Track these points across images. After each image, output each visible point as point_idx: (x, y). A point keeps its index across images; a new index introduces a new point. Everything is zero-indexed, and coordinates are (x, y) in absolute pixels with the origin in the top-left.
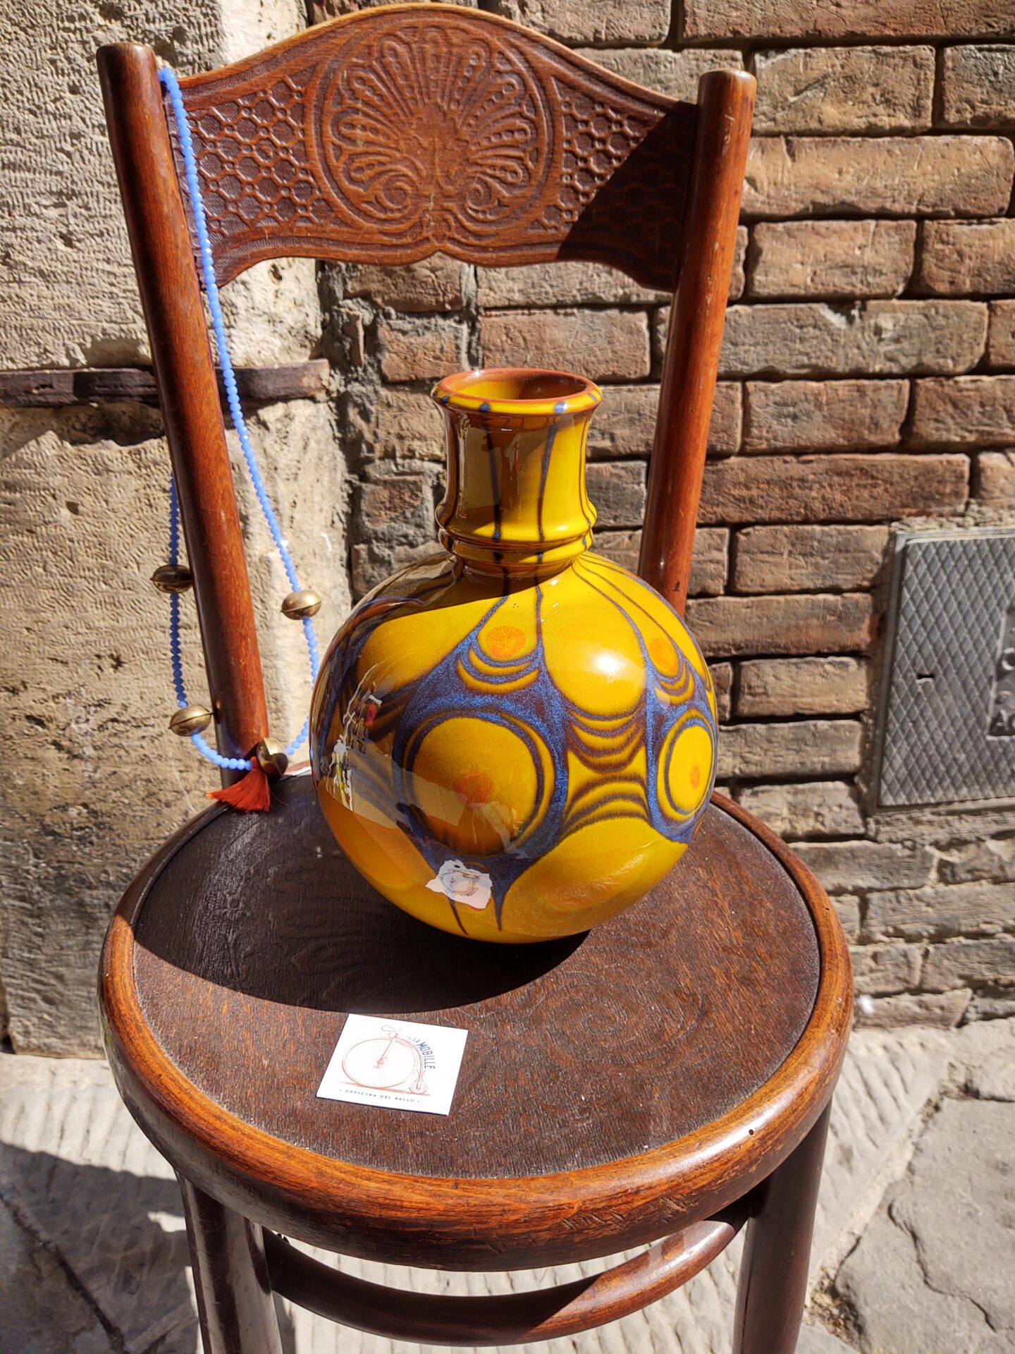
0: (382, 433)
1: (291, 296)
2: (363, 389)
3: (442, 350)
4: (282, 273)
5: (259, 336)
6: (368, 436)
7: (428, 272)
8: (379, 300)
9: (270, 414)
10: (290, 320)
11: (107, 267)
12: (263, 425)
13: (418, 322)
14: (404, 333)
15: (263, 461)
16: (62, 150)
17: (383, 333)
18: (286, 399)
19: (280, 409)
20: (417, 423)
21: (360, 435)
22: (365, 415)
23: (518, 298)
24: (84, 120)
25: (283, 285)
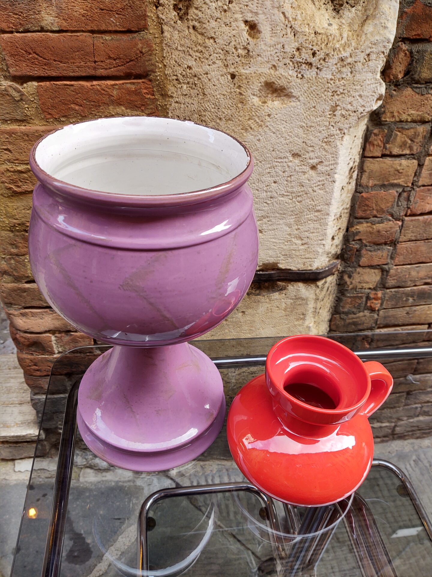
0: (354, 282)
1: (335, 244)
2: (351, 269)
3: (382, 256)
4: (335, 238)
5: (323, 259)
6: (348, 283)
7: (384, 232)
8: (364, 242)
9: (320, 283)
10: (333, 252)
11: (274, 240)
12: (318, 287)
13: (376, 247)
14: (371, 251)
15: (314, 297)
16: (266, 203)
17: (363, 252)
18: (326, 277)
19: (323, 281)
20: (366, 278)
21: (346, 283)
22: (350, 277)
23: (413, 238)
24: (277, 193)
25: (335, 241)
